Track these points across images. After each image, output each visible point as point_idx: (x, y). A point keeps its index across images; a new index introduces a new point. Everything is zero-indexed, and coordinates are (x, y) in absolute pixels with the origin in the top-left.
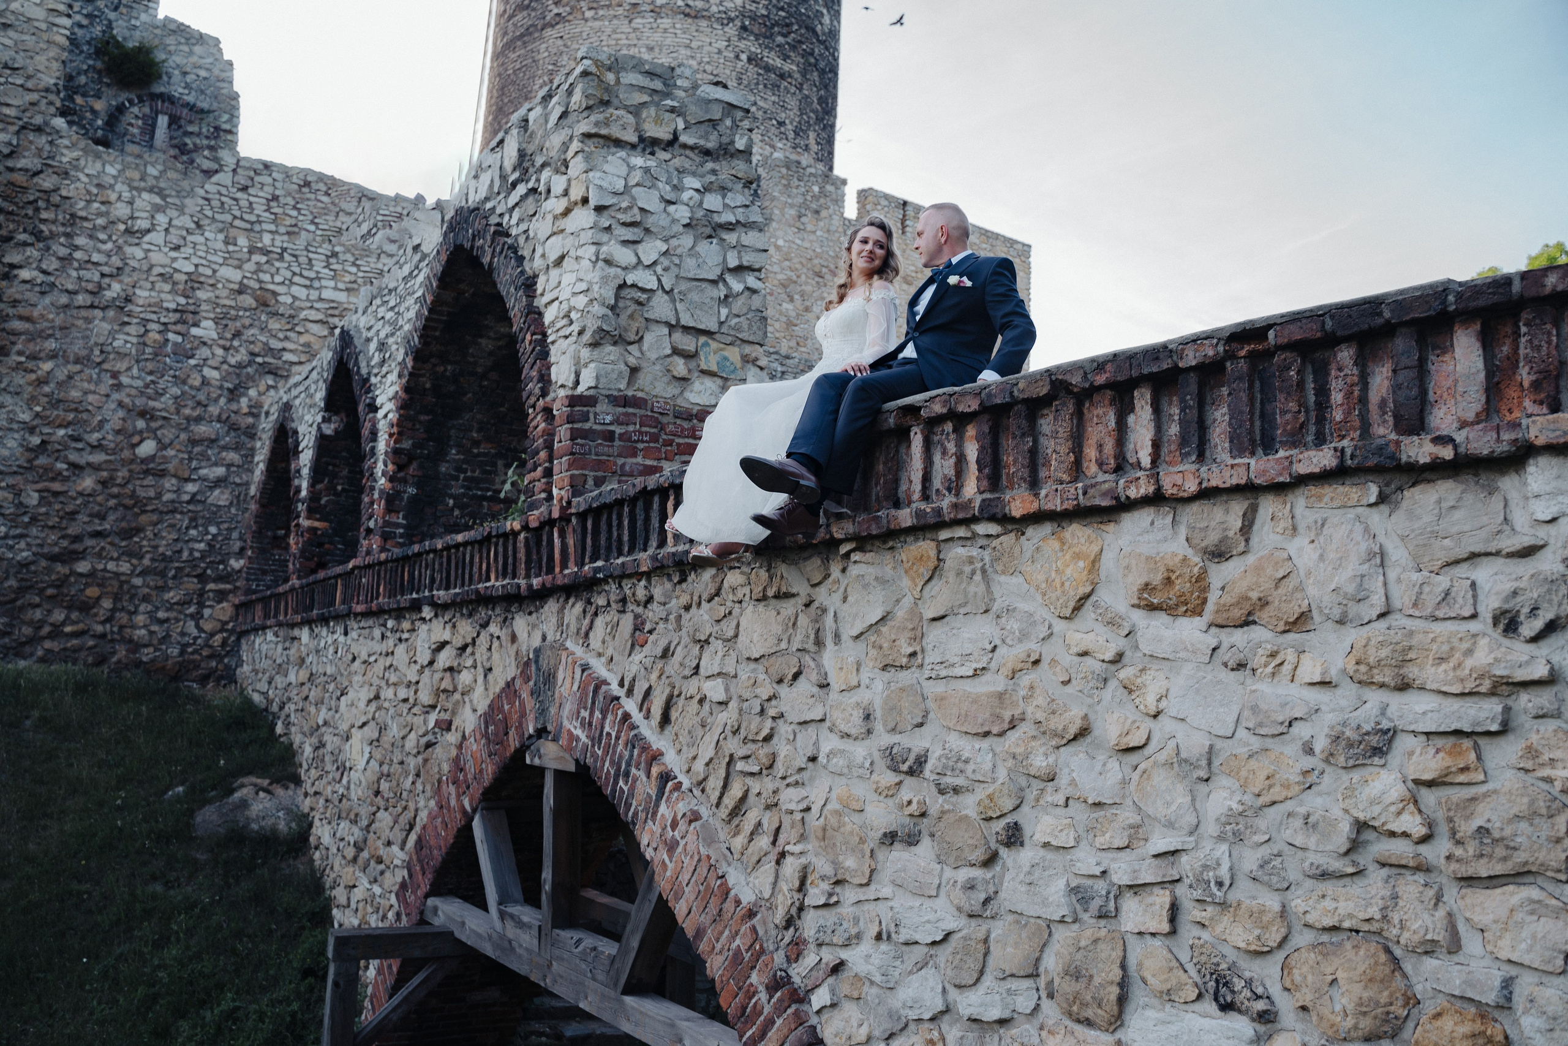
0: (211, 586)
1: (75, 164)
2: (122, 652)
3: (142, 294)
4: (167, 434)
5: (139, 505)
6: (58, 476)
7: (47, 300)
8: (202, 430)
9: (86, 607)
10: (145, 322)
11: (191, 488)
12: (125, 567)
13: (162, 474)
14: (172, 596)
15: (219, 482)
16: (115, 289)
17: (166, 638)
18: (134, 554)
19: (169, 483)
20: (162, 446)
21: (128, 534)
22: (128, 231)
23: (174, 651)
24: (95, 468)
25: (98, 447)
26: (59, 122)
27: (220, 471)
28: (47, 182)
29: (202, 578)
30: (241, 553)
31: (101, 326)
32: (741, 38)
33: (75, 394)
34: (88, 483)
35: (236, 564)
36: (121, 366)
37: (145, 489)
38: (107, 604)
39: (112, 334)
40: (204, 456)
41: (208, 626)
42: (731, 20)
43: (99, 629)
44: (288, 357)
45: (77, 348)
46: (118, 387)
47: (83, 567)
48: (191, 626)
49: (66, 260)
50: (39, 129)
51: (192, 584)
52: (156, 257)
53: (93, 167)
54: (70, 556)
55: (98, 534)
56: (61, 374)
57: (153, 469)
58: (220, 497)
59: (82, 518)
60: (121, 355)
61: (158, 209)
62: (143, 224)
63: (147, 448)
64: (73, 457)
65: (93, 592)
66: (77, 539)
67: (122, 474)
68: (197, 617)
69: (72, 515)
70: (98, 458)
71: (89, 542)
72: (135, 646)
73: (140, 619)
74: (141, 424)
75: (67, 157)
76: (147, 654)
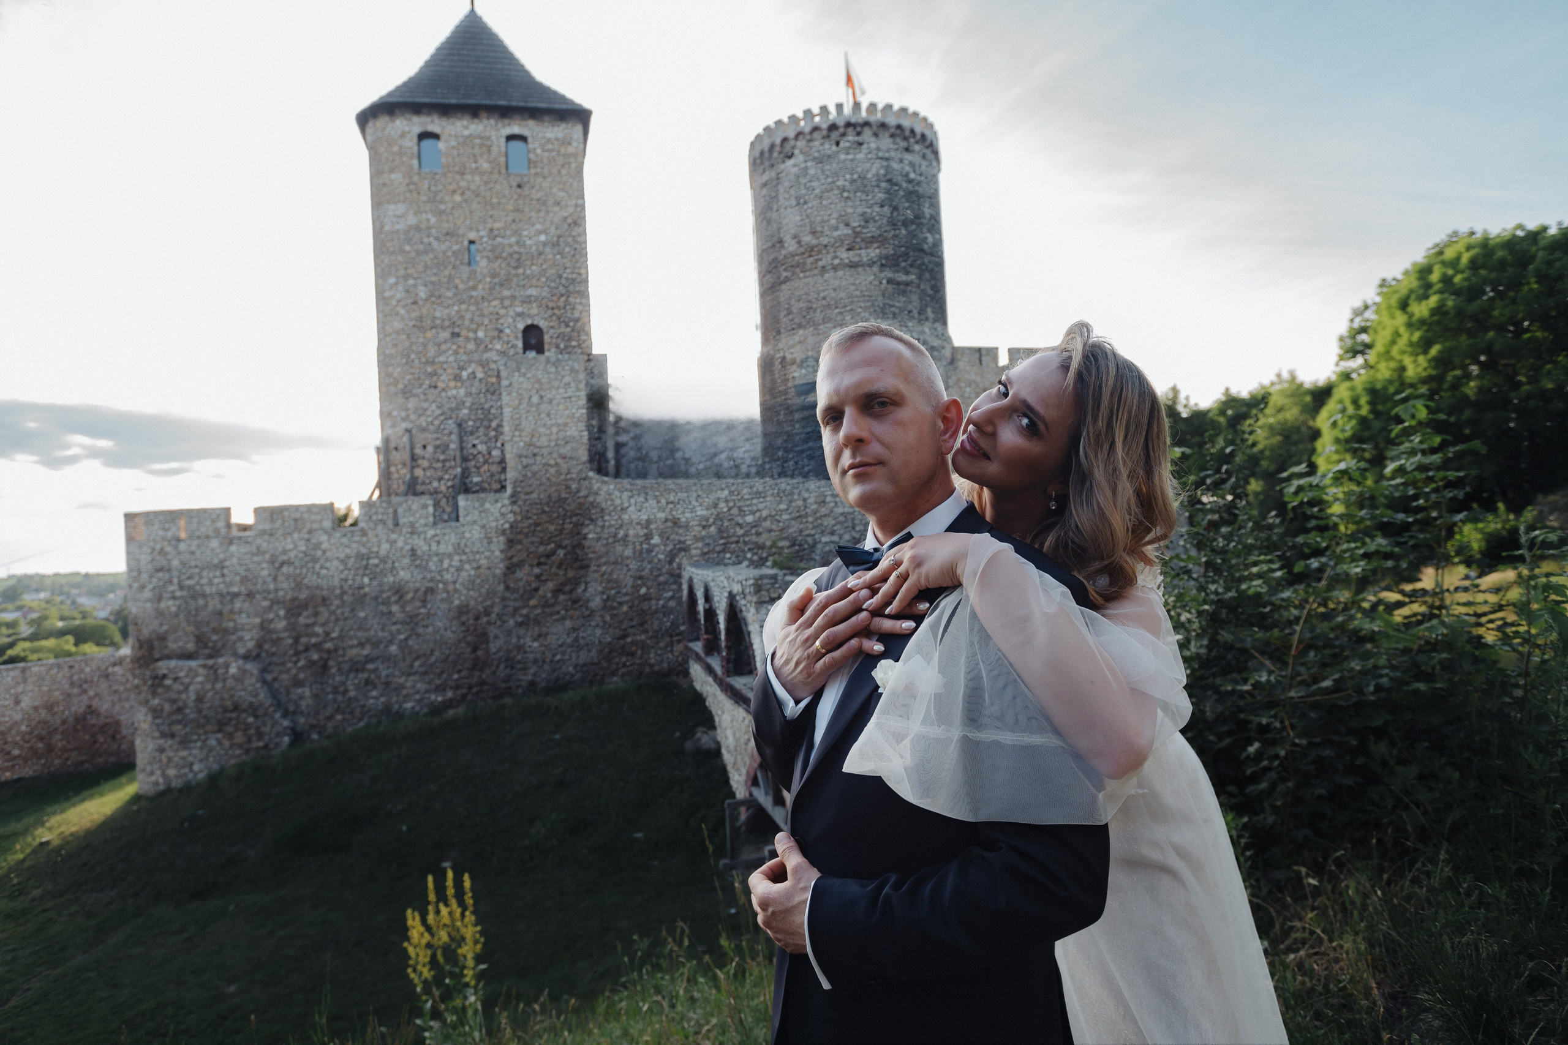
0: (675, 638)
1: (599, 489)
2: (647, 669)
3: (631, 532)
4: (649, 584)
5: (643, 613)
6: (614, 608)
7: (599, 544)
8: (662, 579)
9: (632, 654)
10: (634, 543)
11: (661, 602)
12: (643, 637)
13: (650, 599)
14: (662, 645)
15: (672, 598)
16: (621, 533)
17: (662, 661)
18: (645, 631)
19: (653, 602)
20: (648, 589)
21: (642, 624)
22: (622, 509)
23: (665, 665)
24: (626, 602)
25: (626, 594)
26: (591, 474)
27: (670, 594)
28: (591, 499)
29: (671, 636)
30: (683, 624)
31: (619, 548)
32: (881, 271)
33: (615, 576)
34: (625, 608)
35: (682, 628)
36: (629, 562)
37: (645, 606)
38: (639, 652)
39: (623, 551)
40: (664, 589)
41: (676, 654)
42: (874, 263)
43: (638, 661)
44: (688, 542)
45: (613, 559)
46: (629, 570)
47: (629, 640)
48: (670, 656)
49: (603, 527)
50: (585, 479)
51: (668, 639)
52: (634, 517)
53: (605, 488)
54: (624, 637)
55: (632, 627)
56: (609, 570)
57: (646, 598)
58: (672, 604)
59: (626, 622)
60: (628, 558)
61: (631, 497)
62: (626, 505)
63: (643, 590)
64: (619, 600)
65: (634, 648)
66: (625, 630)
67: (636, 602)
68: (672, 651)
69: (622, 622)
70: (627, 598)
71: (630, 630)
72: (651, 666)
73: (652, 655)
74: (639, 582)
75: (596, 487)
76: (656, 668)
